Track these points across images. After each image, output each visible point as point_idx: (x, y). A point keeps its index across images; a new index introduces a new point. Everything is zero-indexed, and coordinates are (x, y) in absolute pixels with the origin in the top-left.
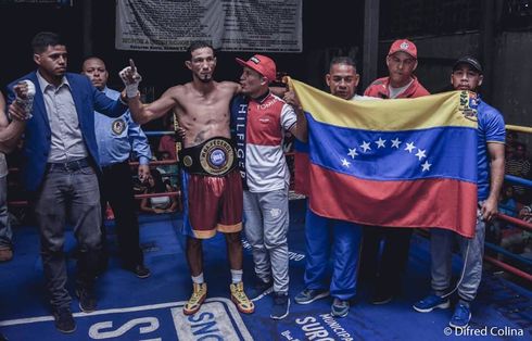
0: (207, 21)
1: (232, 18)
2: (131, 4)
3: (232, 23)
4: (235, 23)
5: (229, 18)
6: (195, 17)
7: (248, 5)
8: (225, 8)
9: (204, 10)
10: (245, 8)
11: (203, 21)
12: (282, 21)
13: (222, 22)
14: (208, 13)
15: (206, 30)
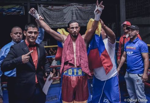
0: (66, 17)
1: (74, 16)
2: (42, 13)
3: (74, 17)
4: (75, 17)
5: (73, 16)
6: (62, 16)
7: (79, 11)
8: (72, 13)
9: (65, 14)
10: (78, 12)
11: (65, 17)
12: (90, 16)
13: (71, 17)
14: (66, 15)
15: (66, 20)
